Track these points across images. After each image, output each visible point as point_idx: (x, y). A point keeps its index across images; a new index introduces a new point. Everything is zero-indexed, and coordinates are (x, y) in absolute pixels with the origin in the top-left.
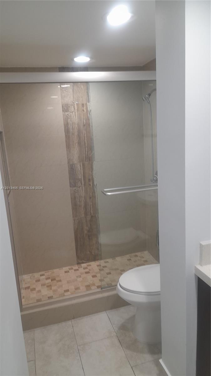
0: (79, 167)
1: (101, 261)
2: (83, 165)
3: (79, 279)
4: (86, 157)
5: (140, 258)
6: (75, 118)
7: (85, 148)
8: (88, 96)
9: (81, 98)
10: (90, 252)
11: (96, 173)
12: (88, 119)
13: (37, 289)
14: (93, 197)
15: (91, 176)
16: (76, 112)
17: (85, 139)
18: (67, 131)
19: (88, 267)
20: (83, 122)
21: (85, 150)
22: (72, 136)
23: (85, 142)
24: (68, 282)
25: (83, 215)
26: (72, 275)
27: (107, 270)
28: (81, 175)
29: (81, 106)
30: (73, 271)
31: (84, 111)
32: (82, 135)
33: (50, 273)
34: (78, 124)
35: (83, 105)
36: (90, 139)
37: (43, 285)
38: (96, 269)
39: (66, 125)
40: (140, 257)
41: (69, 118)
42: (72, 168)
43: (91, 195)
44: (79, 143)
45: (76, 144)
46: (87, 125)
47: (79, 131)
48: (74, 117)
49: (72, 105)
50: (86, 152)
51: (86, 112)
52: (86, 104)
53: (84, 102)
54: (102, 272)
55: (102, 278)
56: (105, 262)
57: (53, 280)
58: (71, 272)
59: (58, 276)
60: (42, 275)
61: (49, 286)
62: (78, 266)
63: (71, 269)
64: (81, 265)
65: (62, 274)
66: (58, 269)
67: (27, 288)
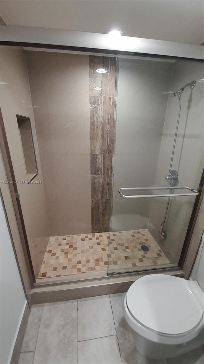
0: (100, 157)
1: (110, 233)
2: (104, 156)
3: (91, 250)
4: (107, 149)
5: (141, 236)
6: (101, 112)
7: (108, 141)
8: (116, 90)
9: (109, 92)
10: (102, 225)
11: (114, 164)
12: (113, 113)
13: (57, 255)
14: (109, 185)
15: (110, 167)
16: (103, 105)
17: (108, 132)
18: (93, 124)
19: (100, 238)
20: (108, 116)
21: (107, 142)
22: (96, 129)
23: (108, 135)
24: (82, 252)
25: (100, 198)
26: (87, 244)
27: (114, 245)
28: (101, 165)
29: (107, 99)
30: (87, 239)
31: (110, 105)
32: (106, 128)
33: (70, 238)
34: (103, 118)
35: (110, 98)
36: (113, 133)
37: (62, 251)
38: (106, 241)
39: (92, 117)
40: (142, 234)
41: (95, 111)
42: (94, 158)
43: (108, 182)
44: (103, 136)
45: (100, 137)
46: (112, 119)
47: (103, 125)
48: (101, 110)
49: (100, 98)
50: (108, 145)
51: (112, 106)
52: (113, 98)
53: (111, 97)
54: (110, 246)
55: (110, 253)
56: (113, 234)
57: (71, 246)
58: (86, 240)
59: (75, 243)
60: (64, 239)
61: (67, 253)
62: (92, 234)
63: (87, 237)
64: (95, 234)
65: (79, 242)
66: (77, 235)
67: (50, 251)
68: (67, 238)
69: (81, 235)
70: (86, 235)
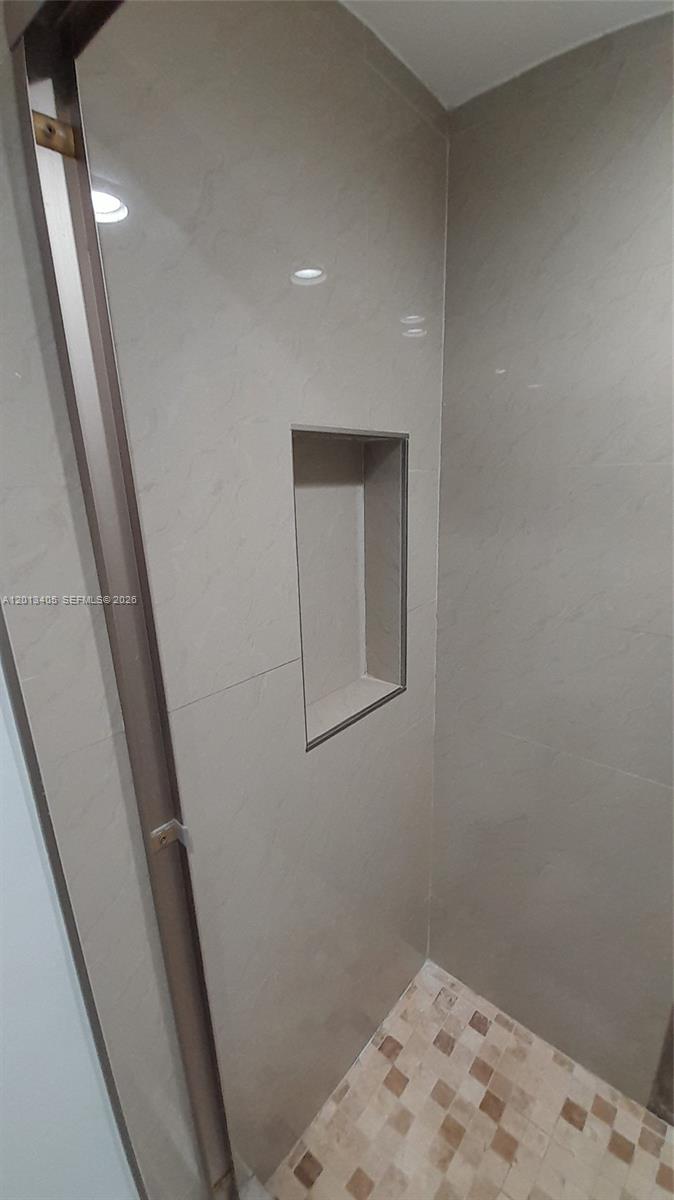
30: (603, 1132)
33: (512, 1042)
57: (492, 1105)
58: (594, 1137)
59: (525, 1102)
60: (479, 1023)
61: (452, 1133)
62: (645, 1121)
63: (606, 1113)
64: (664, 1132)
65: (545, 1113)
66: (551, 1051)
67: (391, 1048)
68: (494, 1029)
69: (579, 1070)
70: (607, 1098)
